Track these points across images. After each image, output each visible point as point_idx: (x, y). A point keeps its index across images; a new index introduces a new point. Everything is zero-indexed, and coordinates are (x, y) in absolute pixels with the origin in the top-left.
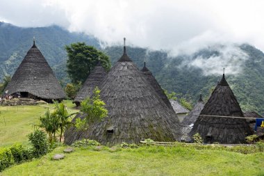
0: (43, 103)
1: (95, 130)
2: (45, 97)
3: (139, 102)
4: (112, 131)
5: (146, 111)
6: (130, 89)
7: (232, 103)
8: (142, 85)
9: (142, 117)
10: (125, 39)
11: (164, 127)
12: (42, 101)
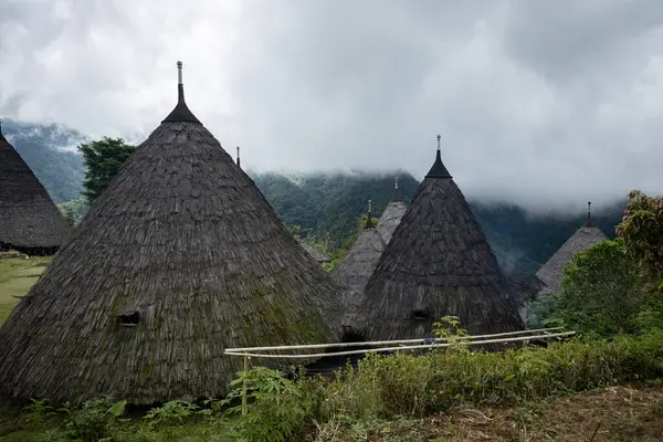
0: (14, 256)
1: (81, 316)
2: (23, 243)
3: (223, 227)
4: (135, 318)
5: (244, 252)
6: (195, 193)
7: (467, 222)
8: (231, 183)
9: (232, 267)
10: (180, 64)
11: (295, 293)
12: (12, 252)
